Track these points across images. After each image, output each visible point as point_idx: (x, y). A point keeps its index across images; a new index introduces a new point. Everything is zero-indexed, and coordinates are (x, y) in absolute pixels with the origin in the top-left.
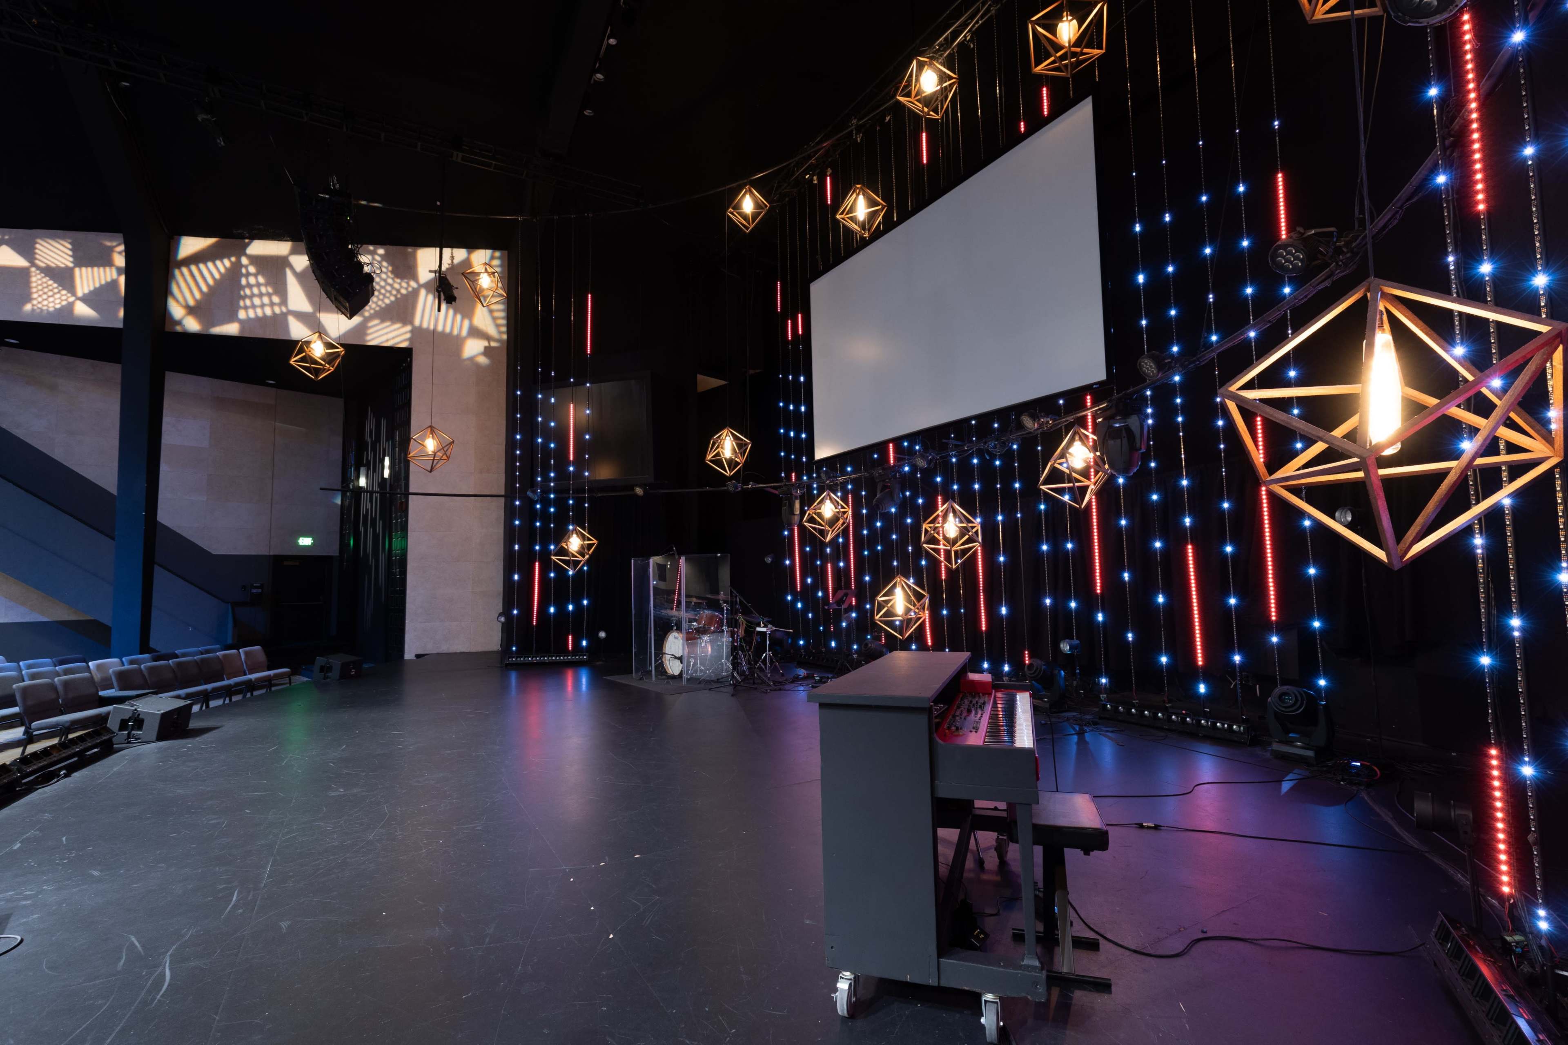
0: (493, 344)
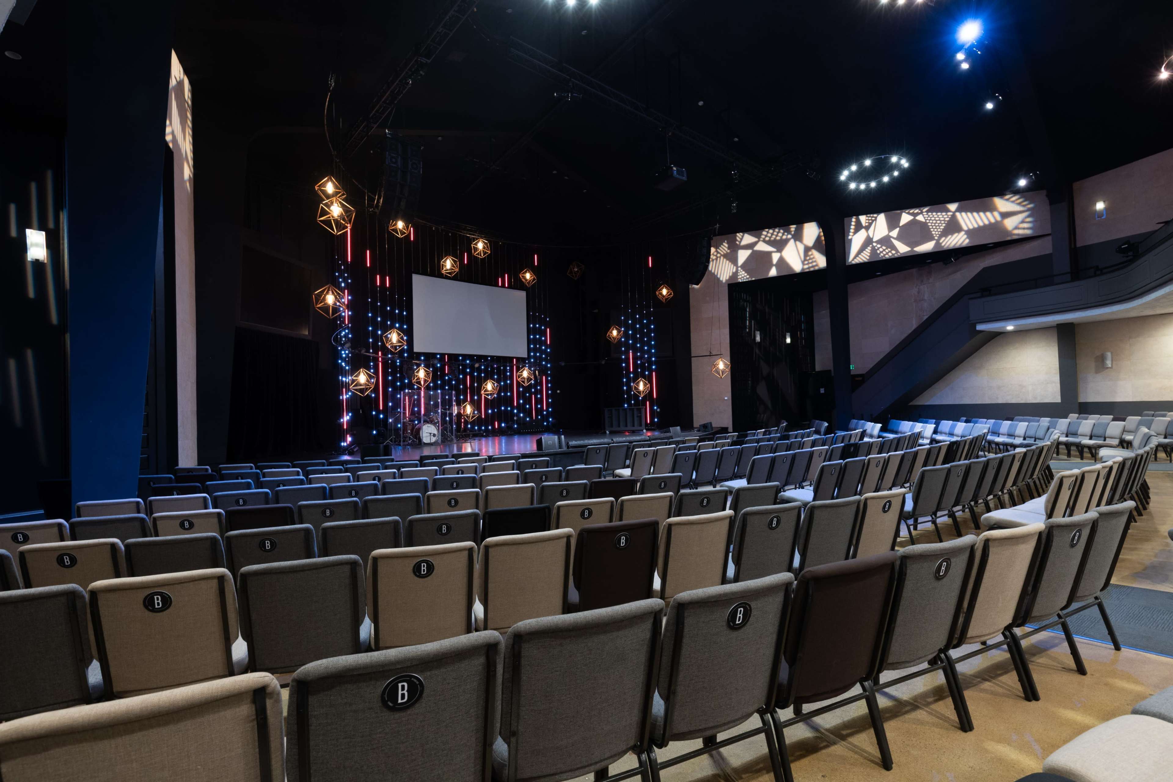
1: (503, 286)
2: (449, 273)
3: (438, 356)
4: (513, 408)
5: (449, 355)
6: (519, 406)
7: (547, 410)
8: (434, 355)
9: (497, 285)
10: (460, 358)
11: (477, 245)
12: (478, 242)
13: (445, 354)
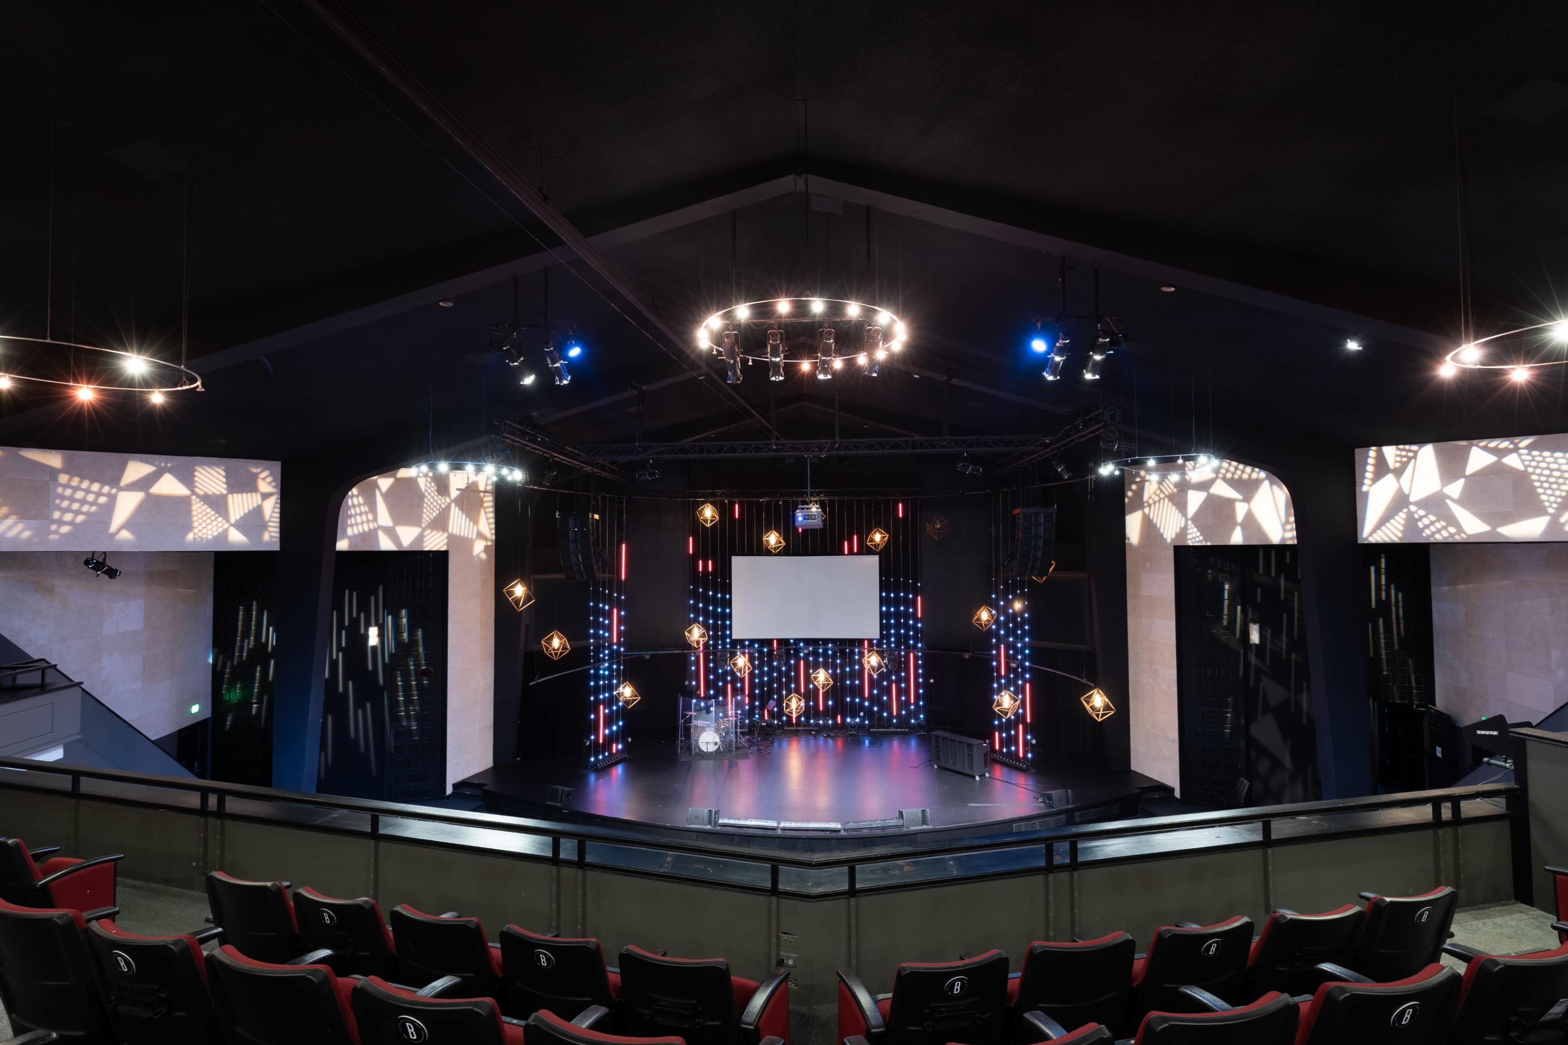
1: (851, 553)
4: (863, 699)
6: (871, 697)
9: (841, 553)
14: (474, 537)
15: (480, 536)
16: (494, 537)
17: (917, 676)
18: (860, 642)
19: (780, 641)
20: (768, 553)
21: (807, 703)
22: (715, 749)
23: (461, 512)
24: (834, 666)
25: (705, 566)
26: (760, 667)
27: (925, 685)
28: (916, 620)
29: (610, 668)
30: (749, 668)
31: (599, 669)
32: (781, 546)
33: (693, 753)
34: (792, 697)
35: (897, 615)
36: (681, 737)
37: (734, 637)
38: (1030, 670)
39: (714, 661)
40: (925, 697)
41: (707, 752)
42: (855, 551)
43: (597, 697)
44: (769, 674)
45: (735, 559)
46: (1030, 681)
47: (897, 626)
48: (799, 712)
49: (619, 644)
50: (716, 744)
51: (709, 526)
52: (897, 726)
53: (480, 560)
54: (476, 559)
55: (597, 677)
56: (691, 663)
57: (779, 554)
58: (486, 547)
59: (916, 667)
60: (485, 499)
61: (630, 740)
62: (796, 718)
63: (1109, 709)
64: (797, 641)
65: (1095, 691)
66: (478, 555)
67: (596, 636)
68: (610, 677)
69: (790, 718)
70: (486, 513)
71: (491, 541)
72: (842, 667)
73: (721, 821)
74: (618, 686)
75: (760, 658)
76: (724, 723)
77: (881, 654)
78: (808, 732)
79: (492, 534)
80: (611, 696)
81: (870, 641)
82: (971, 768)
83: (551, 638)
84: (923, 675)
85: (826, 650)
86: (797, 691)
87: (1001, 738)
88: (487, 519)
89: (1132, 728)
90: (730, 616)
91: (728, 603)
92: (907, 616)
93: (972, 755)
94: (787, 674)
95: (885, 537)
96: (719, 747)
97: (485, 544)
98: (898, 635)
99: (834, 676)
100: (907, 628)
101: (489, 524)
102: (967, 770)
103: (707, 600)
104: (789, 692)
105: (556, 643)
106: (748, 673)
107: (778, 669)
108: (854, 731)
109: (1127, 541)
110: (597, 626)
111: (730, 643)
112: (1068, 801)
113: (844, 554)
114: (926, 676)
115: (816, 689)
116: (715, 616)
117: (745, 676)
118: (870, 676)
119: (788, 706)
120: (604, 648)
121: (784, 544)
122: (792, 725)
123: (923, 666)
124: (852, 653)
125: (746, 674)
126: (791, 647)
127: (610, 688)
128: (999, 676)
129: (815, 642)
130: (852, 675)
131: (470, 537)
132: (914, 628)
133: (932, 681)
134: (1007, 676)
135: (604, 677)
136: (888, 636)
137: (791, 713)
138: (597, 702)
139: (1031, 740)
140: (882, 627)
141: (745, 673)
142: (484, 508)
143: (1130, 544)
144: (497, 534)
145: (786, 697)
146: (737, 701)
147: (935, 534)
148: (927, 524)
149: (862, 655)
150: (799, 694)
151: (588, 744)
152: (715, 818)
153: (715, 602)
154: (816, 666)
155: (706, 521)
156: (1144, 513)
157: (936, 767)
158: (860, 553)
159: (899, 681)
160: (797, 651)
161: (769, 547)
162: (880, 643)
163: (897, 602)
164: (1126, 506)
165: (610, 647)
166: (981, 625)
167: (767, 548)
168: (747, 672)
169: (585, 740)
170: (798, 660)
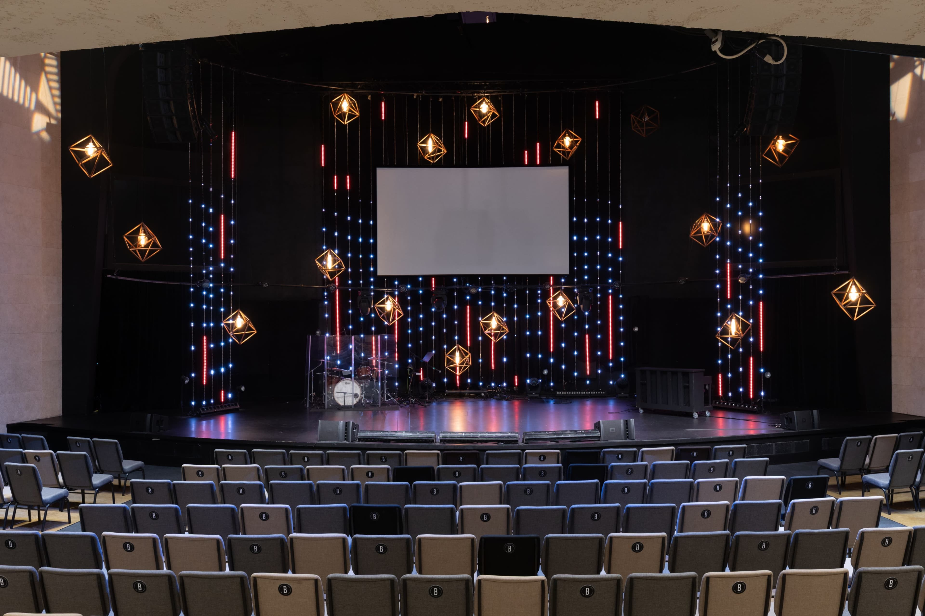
0: (53, 122)
1: (532, 163)
2: (433, 158)
3: (420, 279)
4: (547, 355)
5: (437, 277)
6: (558, 352)
7: (616, 359)
8: (412, 279)
9: (521, 164)
10: (455, 280)
11: (479, 108)
12: (481, 103)
13: (431, 276)
14: (33, 107)
15: (41, 108)
16: (60, 115)
17: (616, 324)
18: (545, 278)
19: (439, 278)
20: (425, 164)
21: (475, 359)
22: (355, 402)
23: (13, 70)
24: (510, 314)
25: (342, 182)
26: (414, 314)
27: (628, 336)
28: (617, 252)
29: (215, 290)
30: (399, 314)
31: (202, 289)
32: (441, 154)
33: (326, 407)
34: (455, 350)
35: (592, 246)
36: (310, 392)
37: (380, 273)
38: (764, 284)
39: (354, 306)
40: (626, 351)
41: (345, 406)
42: (538, 163)
43: (198, 325)
44: (426, 323)
45: (380, 172)
46: (764, 298)
47: (592, 261)
48: (465, 367)
49: (227, 260)
50: (356, 396)
51: (346, 123)
52: (591, 388)
53: (41, 140)
54: (35, 137)
55: (199, 299)
56: (324, 309)
57: (438, 165)
58: (49, 125)
59: (616, 312)
60: (47, 61)
61: (243, 389)
62: (460, 376)
63: (867, 302)
64: (464, 278)
65: (850, 281)
66: (38, 133)
67: (196, 243)
68: (216, 303)
69: (452, 376)
70: (48, 80)
71: (56, 118)
72: (521, 313)
73: (361, 434)
74: (227, 314)
75: (414, 303)
76: (366, 372)
77: (570, 294)
78: (477, 396)
79: (57, 111)
80: (217, 327)
81: (557, 278)
82: (688, 403)
83: (137, 232)
84: (625, 324)
85: (499, 292)
86: (462, 342)
87: (725, 379)
88: (51, 88)
89: (894, 359)
90: (374, 248)
91: (372, 232)
92: (605, 250)
93: (688, 387)
94: (449, 322)
95: (577, 142)
96: (360, 400)
97: (48, 121)
98: (592, 271)
99: (510, 323)
100: (605, 262)
101: (53, 96)
102: (682, 408)
103: (344, 229)
104: (451, 344)
105: (143, 240)
106: (398, 321)
107: (438, 316)
108: (536, 394)
109: (891, 118)
110: (200, 233)
111: (375, 284)
112: (813, 424)
113: (523, 165)
114: (627, 324)
115: (487, 340)
116: (355, 247)
117: (395, 323)
118: (557, 322)
119: (450, 362)
120: (208, 264)
121: (444, 151)
122: (456, 388)
123: (624, 312)
124: (534, 294)
125: (396, 321)
126: (454, 287)
127: (218, 318)
128: (725, 301)
129: (486, 279)
130: (533, 325)
131: (27, 105)
132: (614, 262)
133: (636, 329)
134: (734, 300)
135: (208, 301)
136: (581, 273)
137: (454, 369)
138: (199, 332)
139: (764, 373)
140: (572, 261)
141: (394, 319)
142: (46, 73)
143: (896, 121)
144: (63, 111)
145: (448, 350)
146: (383, 341)
147: (643, 130)
148: (632, 116)
149: (546, 295)
150: (465, 345)
151: (186, 382)
152: (353, 432)
153: (355, 230)
154: (486, 311)
155: (342, 116)
156: (915, 76)
157: (641, 411)
158: (544, 163)
159: (592, 333)
160: (462, 293)
161: (426, 157)
162: (569, 278)
163: (591, 228)
164: (891, 72)
165: (216, 263)
166: (700, 238)
167: (423, 158)
168: (397, 319)
169: (183, 377)
170: (463, 304)
